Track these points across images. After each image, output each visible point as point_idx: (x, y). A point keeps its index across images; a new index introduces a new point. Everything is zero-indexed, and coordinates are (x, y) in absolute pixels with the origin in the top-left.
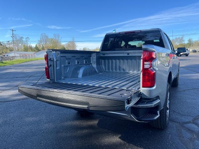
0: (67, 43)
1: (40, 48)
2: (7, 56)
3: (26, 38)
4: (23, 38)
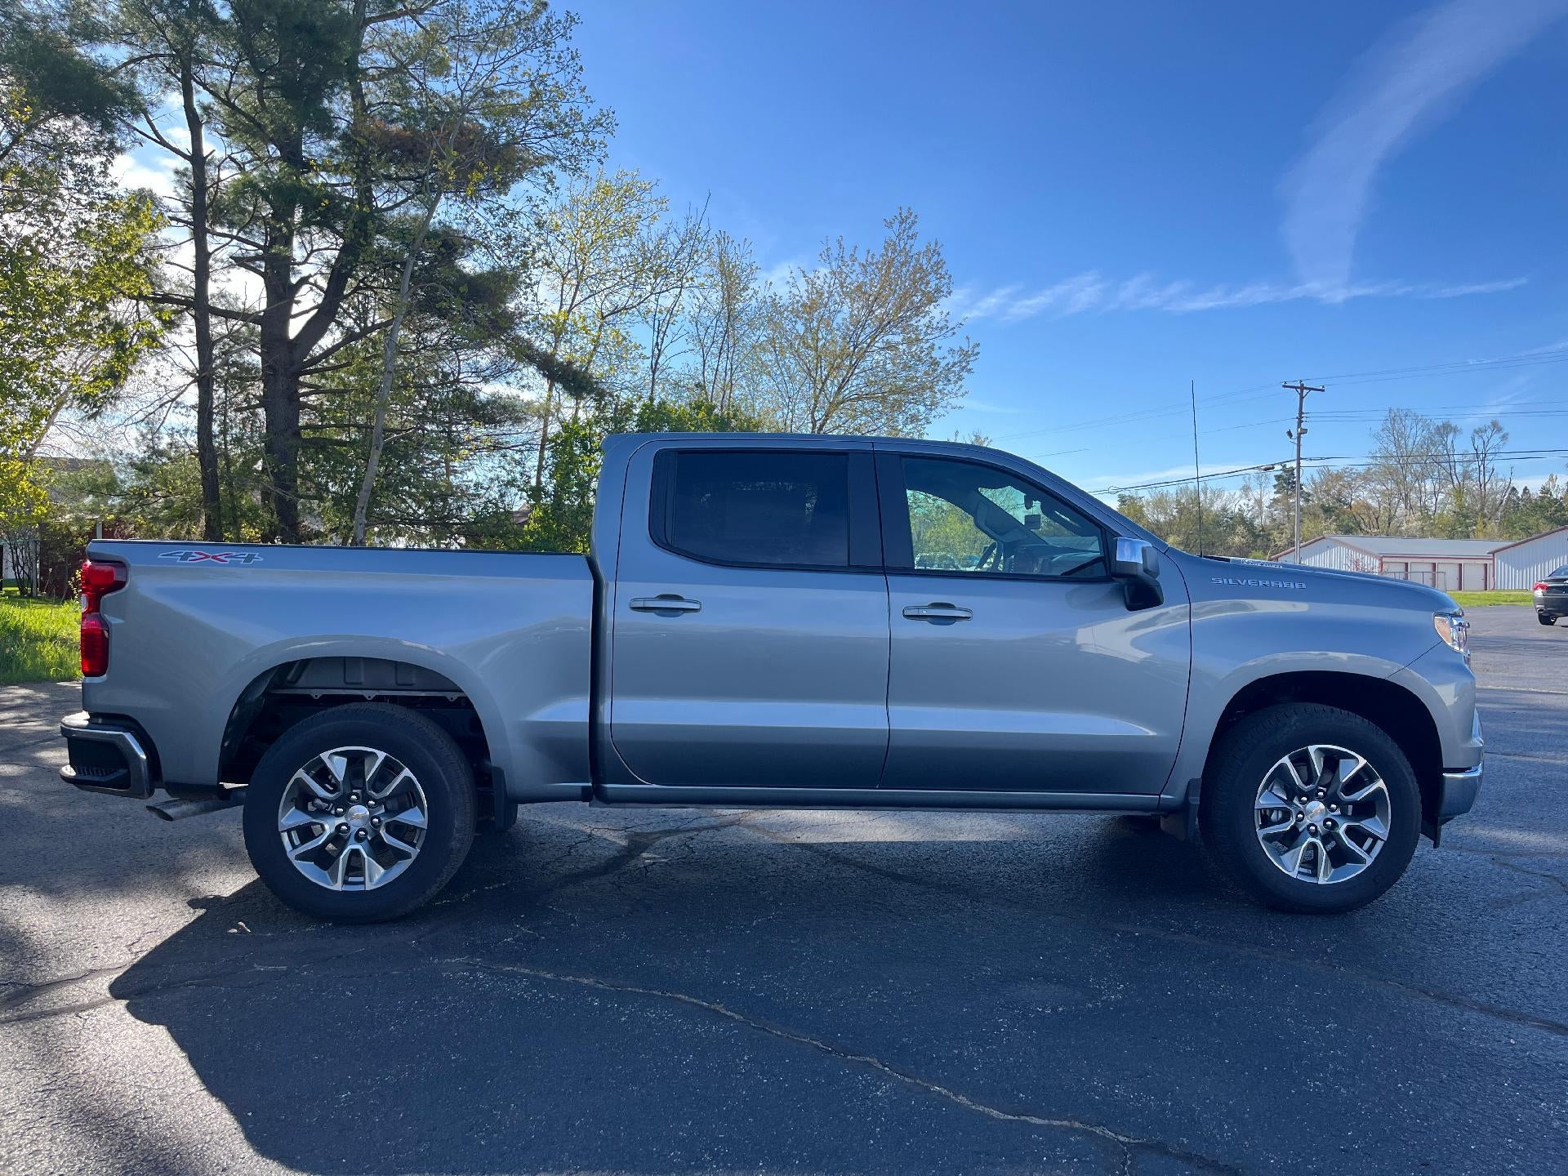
3: (1476, 432)
4: (1455, 430)
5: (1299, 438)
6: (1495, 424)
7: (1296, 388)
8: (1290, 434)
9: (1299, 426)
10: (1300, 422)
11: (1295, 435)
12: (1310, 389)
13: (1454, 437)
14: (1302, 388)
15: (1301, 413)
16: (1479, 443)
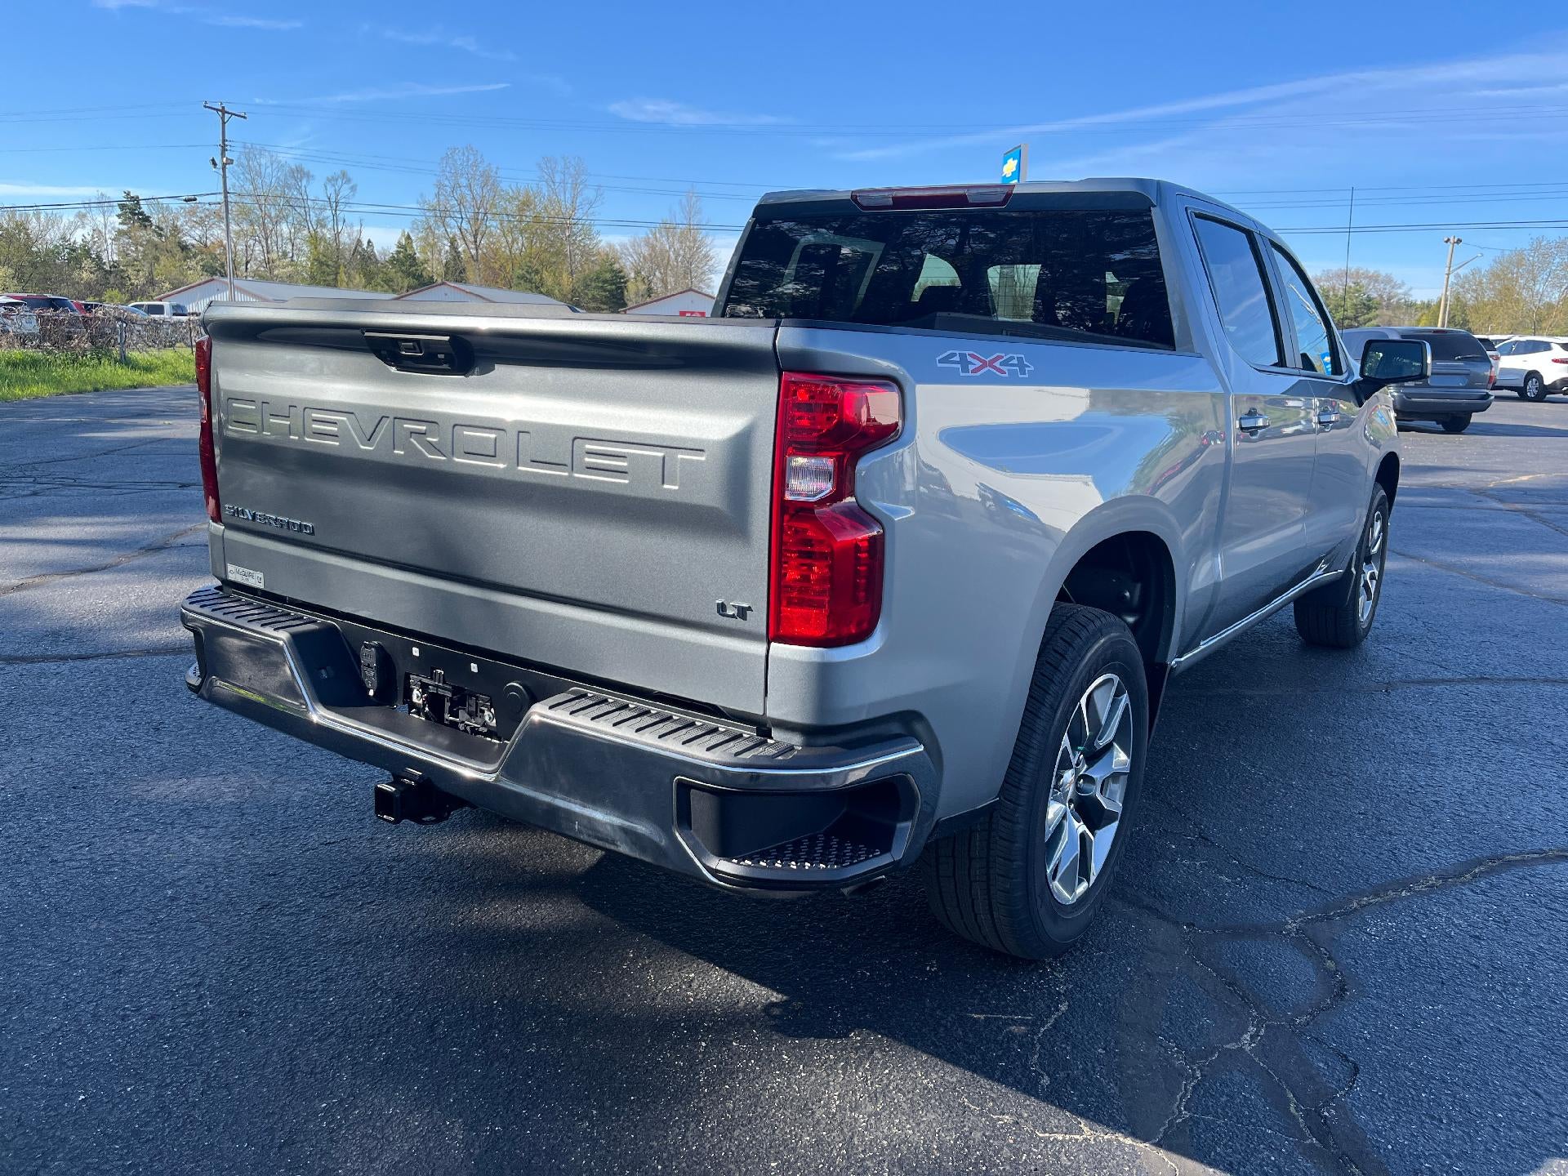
0: (642, 233)
1: (434, 268)
2: (179, 310)
3: (329, 180)
4: (308, 175)
5: (224, 169)
6: (344, 174)
7: (217, 110)
8: (214, 162)
9: (223, 155)
10: (224, 150)
11: (220, 165)
12: (232, 114)
13: (308, 181)
14: (223, 111)
15: (224, 140)
16: (331, 190)
